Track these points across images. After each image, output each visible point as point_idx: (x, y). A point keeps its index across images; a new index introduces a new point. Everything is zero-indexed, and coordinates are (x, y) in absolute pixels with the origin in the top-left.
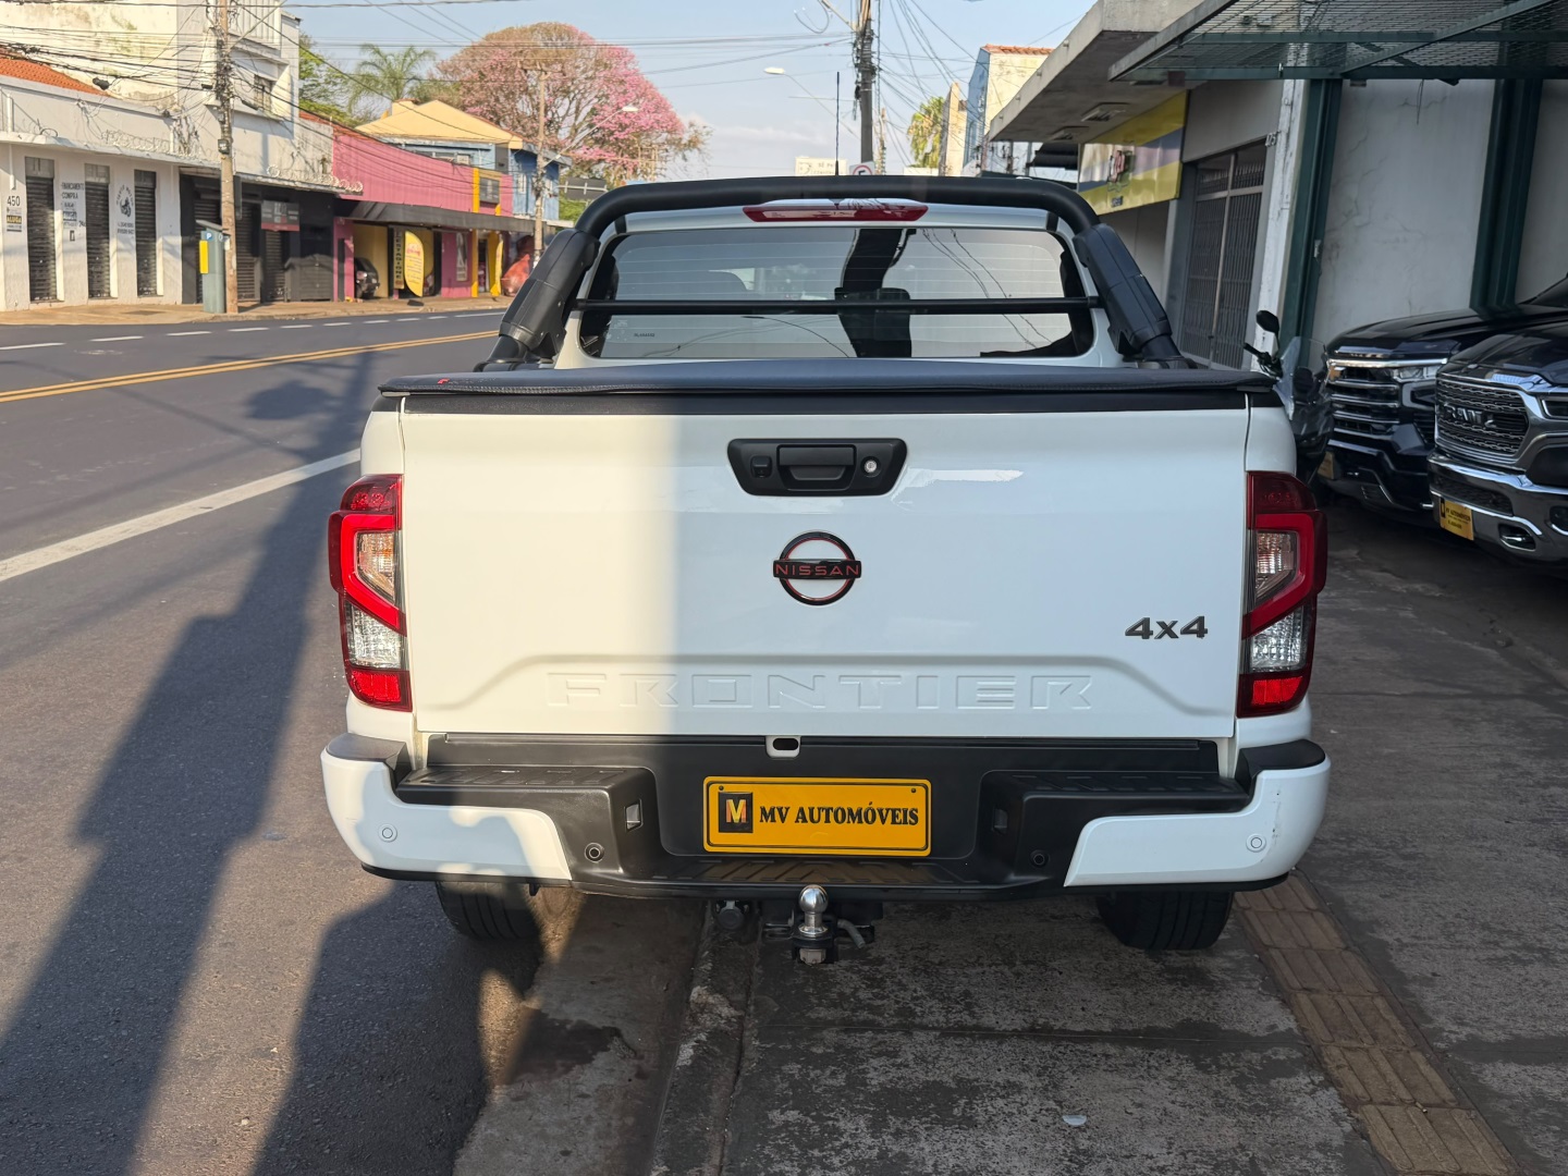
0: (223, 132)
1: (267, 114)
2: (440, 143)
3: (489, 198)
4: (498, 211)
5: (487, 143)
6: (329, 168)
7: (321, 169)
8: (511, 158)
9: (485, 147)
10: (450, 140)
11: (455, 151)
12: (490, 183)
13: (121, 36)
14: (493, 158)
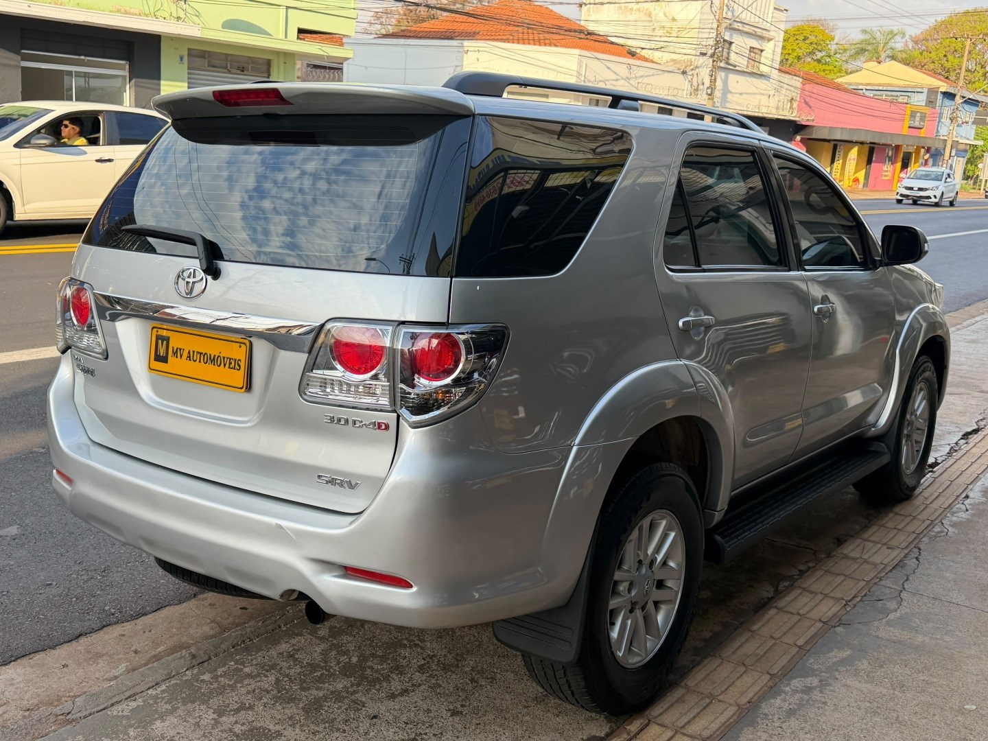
0: (711, 82)
2: (889, 88)
3: (917, 124)
4: (922, 133)
5: (923, 88)
6: (795, 105)
7: (789, 105)
8: (940, 97)
9: (919, 90)
10: (897, 86)
11: (899, 94)
12: (918, 114)
13: (668, 25)
14: (925, 98)
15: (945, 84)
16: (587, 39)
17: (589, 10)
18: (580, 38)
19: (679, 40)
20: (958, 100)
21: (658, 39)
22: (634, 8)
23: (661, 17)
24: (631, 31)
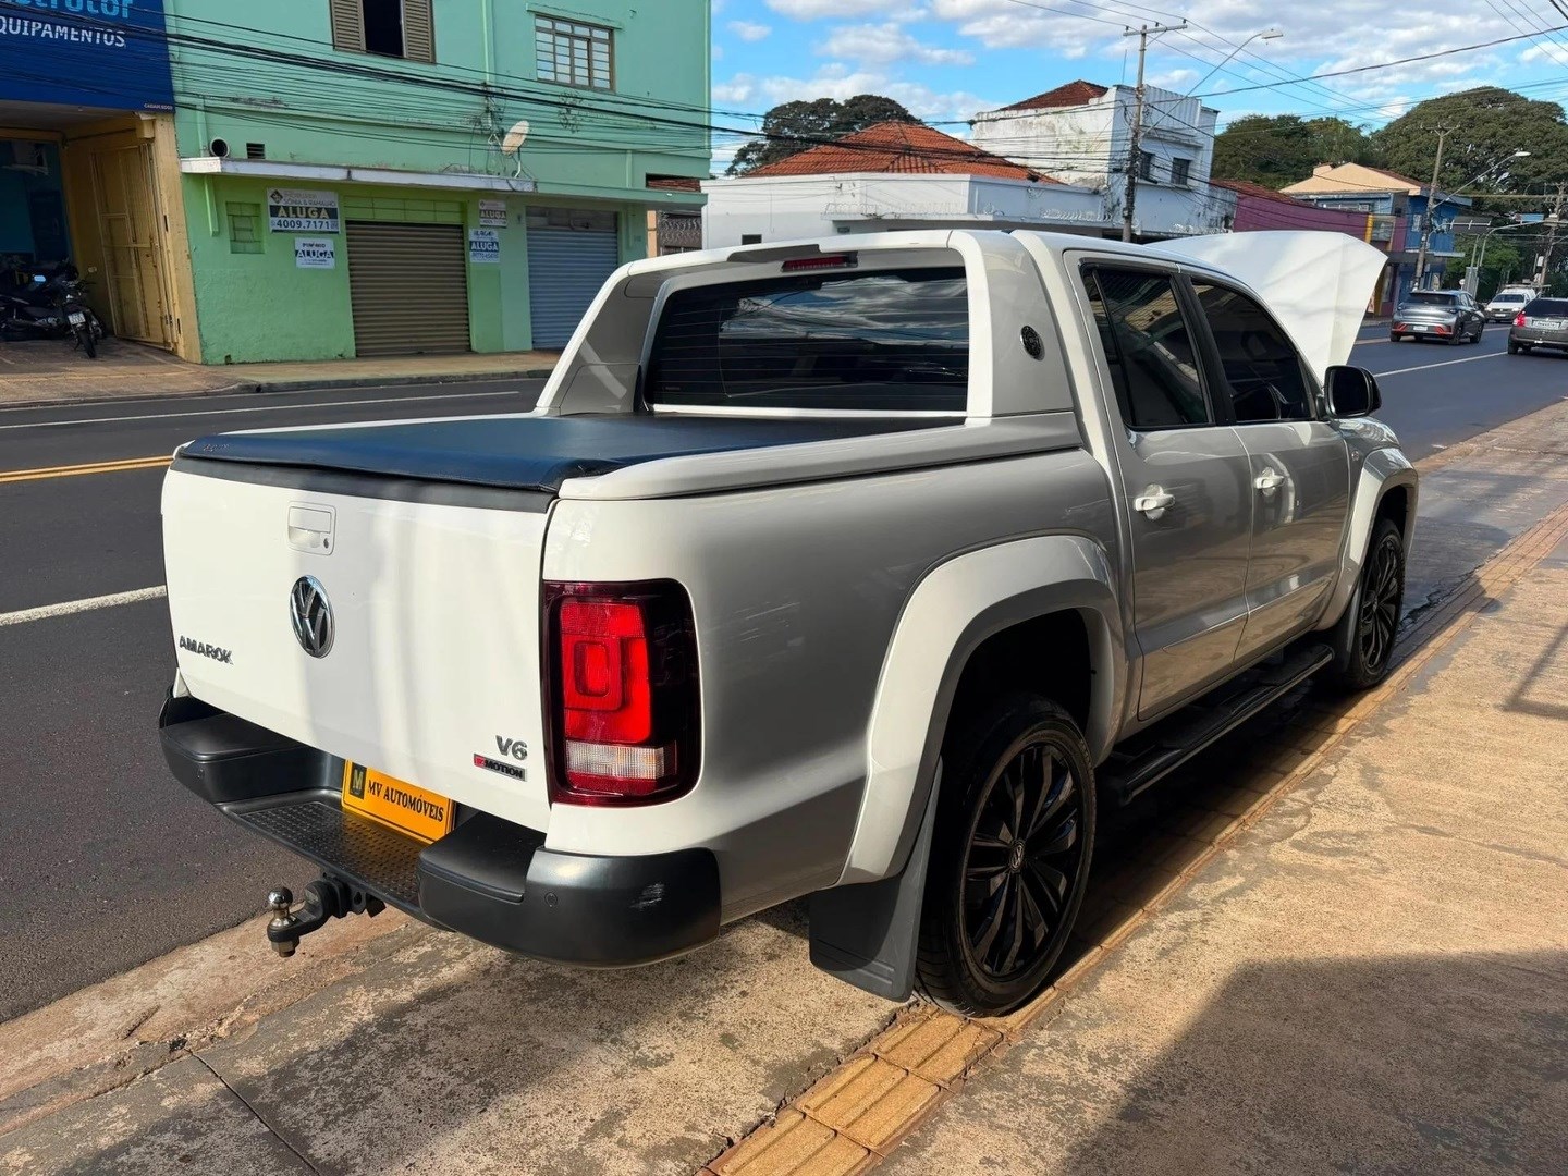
0: (1128, 202)
1: (1181, 186)
3: (1381, 237)
4: (1389, 248)
5: (1390, 193)
6: (1231, 224)
7: (1223, 223)
8: (1408, 204)
9: (1384, 196)
10: (1356, 193)
11: (1358, 202)
12: (1383, 225)
13: (1074, 138)
14: (1391, 205)
15: (1414, 187)
16: (979, 162)
17: (981, 128)
18: (970, 162)
19: (1089, 156)
20: (1432, 205)
21: (1064, 156)
22: (1035, 122)
23: (1067, 130)
24: (1032, 149)
